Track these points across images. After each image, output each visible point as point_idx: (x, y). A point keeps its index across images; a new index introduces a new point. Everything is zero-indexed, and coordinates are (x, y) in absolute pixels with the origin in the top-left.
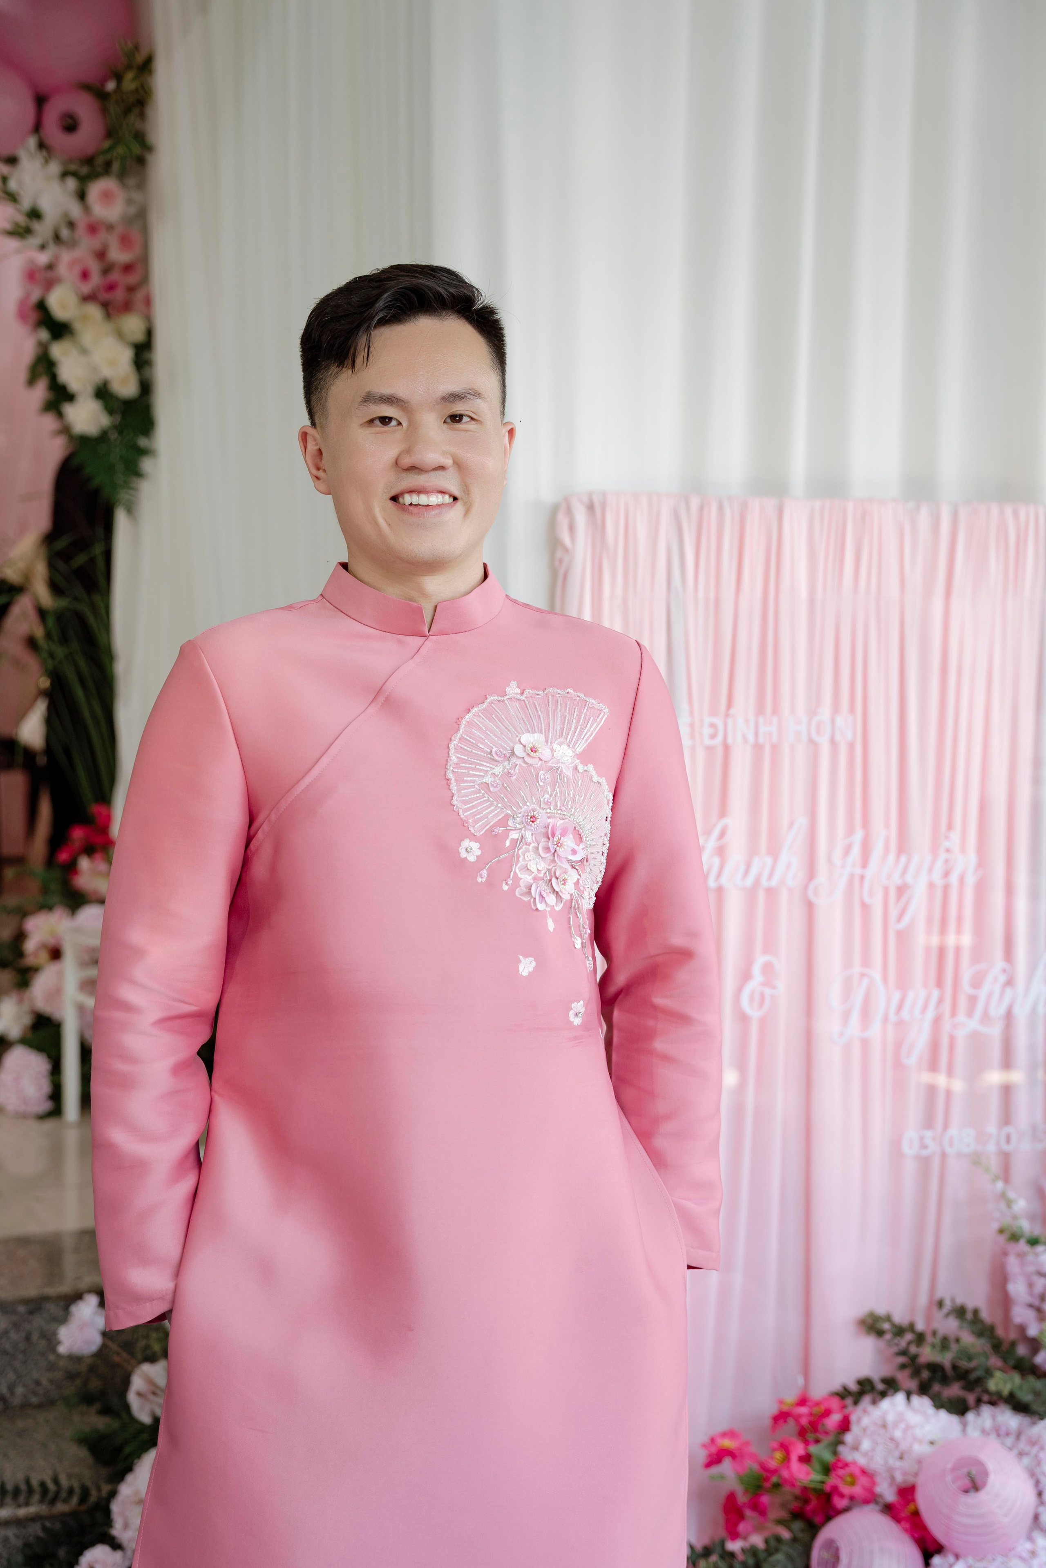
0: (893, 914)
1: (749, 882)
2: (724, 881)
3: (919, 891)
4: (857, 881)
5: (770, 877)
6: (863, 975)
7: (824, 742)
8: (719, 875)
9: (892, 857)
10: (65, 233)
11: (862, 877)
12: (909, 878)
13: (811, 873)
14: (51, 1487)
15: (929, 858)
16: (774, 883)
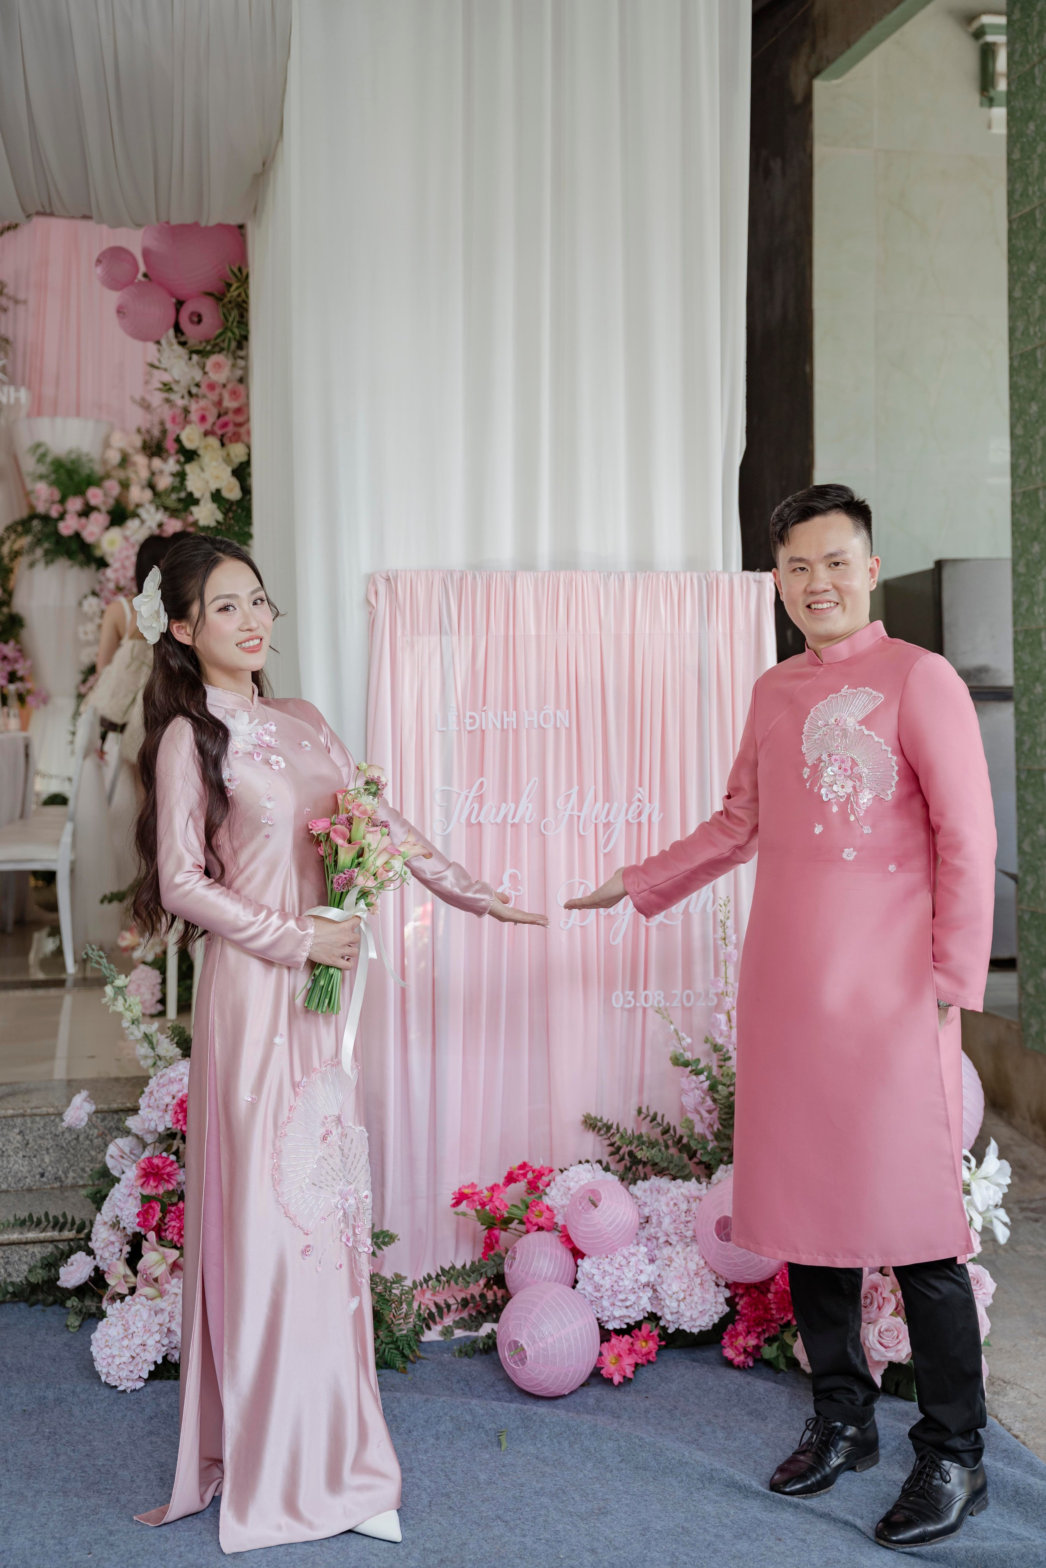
0: (602, 842)
1: (499, 820)
2: (481, 819)
3: (619, 826)
4: (576, 819)
5: (513, 817)
6: (582, 883)
7: (550, 727)
8: (478, 815)
9: (599, 804)
10: (194, 390)
11: (579, 817)
12: (611, 818)
13: (543, 814)
14: (61, 1220)
15: (625, 805)
16: (516, 820)
